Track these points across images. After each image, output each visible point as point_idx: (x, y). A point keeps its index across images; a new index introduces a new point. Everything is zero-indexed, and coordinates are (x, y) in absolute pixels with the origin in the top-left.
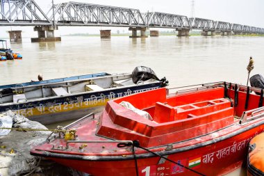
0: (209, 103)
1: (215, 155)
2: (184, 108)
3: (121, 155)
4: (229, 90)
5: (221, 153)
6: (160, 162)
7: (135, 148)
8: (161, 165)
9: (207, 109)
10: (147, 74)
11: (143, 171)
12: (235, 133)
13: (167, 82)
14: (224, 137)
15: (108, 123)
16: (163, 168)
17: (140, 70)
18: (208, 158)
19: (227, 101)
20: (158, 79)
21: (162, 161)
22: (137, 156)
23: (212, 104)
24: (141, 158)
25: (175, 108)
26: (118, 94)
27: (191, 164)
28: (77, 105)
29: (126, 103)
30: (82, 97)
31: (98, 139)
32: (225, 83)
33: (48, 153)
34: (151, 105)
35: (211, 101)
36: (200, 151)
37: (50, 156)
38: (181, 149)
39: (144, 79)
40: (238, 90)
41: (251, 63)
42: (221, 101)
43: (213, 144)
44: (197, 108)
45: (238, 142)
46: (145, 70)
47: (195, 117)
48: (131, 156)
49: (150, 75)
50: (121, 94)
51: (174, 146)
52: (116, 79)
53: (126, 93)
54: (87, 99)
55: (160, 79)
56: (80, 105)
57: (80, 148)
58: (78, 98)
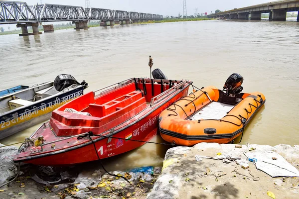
0: (126, 97)
1: (140, 129)
2: (109, 104)
3: (83, 143)
4: (138, 84)
5: (143, 127)
6: (109, 142)
7: (91, 137)
8: (109, 144)
9: (126, 101)
10: (69, 80)
11: (99, 151)
12: (149, 113)
13: (87, 85)
14: (143, 117)
16: (110, 145)
17: (62, 78)
18: (136, 133)
19: (138, 92)
20: (78, 84)
21: (110, 140)
22: (94, 141)
23: (128, 97)
24: (97, 141)
25: (102, 105)
26: (49, 104)
27: (127, 138)
28: (13, 122)
29: (69, 110)
32: (135, 79)
33: (29, 157)
35: (127, 95)
36: (130, 129)
38: (120, 130)
39: (67, 86)
40: (145, 83)
41: (151, 61)
42: (134, 94)
43: (137, 123)
44: (118, 102)
45: (151, 118)
46: (67, 77)
47: (122, 109)
48: (91, 142)
49: (71, 82)
50: (51, 103)
51: (115, 129)
52: (37, 90)
53: (55, 101)
54: (22, 114)
55: (80, 83)
56: (16, 121)
57: (52, 147)
58: (13, 115)
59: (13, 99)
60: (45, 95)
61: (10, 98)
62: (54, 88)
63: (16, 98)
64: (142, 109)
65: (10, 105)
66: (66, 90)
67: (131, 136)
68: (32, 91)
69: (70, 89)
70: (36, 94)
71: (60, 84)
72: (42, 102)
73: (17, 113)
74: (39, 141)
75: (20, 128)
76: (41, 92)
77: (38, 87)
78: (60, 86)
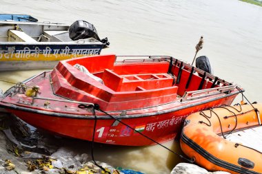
0: (152, 76)
1: (156, 124)
2: (128, 78)
3: (84, 115)
4: (174, 67)
5: (162, 124)
6: (114, 125)
7: (96, 111)
8: (113, 128)
9: (150, 82)
10: (89, 31)
11: (98, 131)
12: (176, 109)
13: (108, 44)
14: (166, 111)
16: (114, 130)
17: (82, 25)
18: (151, 127)
19: (170, 77)
20: (98, 39)
21: (116, 123)
22: (98, 117)
23: (156, 78)
24: (101, 119)
25: (121, 76)
26: (55, 50)
27: (137, 129)
32: (171, 59)
35: (155, 75)
36: (145, 120)
38: (133, 116)
39: (84, 37)
40: (182, 68)
41: (201, 43)
42: (164, 77)
43: (157, 115)
44: (141, 80)
45: (176, 116)
46: (87, 26)
48: (93, 117)
49: (91, 34)
50: (58, 50)
51: (128, 112)
52: (47, 28)
53: (63, 50)
54: (19, 51)
55: (101, 39)
56: (10, 56)
57: (45, 105)
58: (9, 48)
59: (15, 29)
60: (54, 39)
61: (13, 27)
62: (67, 33)
63: (20, 29)
64: (168, 101)
65: (9, 36)
66: (81, 42)
67: (143, 128)
68: (40, 28)
69: (86, 42)
70: (44, 33)
71: (76, 31)
72: (48, 46)
73: (14, 48)
74: (32, 92)
75: (10, 66)
76: (51, 33)
77: (49, 26)
78: (75, 34)
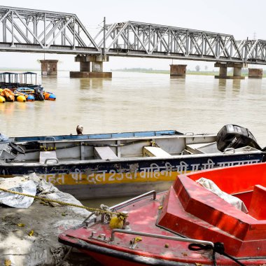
10: (242, 137)
15: (176, 210)
17: (231, 130)
26: (193, 166)
28: (128, 176)
29: (207, 182)
30: (137, 165)
31: (159, 232)
33: (83, 243)
34: (246, 187)
37: (85, 248)
39: (236, 146)
46: (239, 131)
49: (246, 140)
50: (197, 165)
52: (191, 141)
53: (205, 165)
54: (145, 169)
56: (133, 176)
57: (131, 243)
58: (131, 166)
59: (151, 146)
60: (197, 152)
61: (148, 143)
62: (215, 146)
63: (156, 145)
66: (230, 152)
68: (182, 142)
69: (239, 151)
70: (187, 148)
71: (225, 139)
72: (182, 159)
74: (119, 221)
75: (135, 189)
76: (193, 147)
77: (194, 138)
78: (224, 144)
